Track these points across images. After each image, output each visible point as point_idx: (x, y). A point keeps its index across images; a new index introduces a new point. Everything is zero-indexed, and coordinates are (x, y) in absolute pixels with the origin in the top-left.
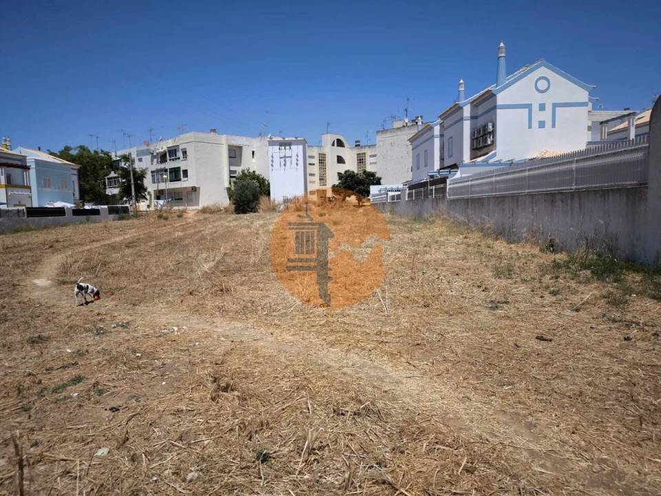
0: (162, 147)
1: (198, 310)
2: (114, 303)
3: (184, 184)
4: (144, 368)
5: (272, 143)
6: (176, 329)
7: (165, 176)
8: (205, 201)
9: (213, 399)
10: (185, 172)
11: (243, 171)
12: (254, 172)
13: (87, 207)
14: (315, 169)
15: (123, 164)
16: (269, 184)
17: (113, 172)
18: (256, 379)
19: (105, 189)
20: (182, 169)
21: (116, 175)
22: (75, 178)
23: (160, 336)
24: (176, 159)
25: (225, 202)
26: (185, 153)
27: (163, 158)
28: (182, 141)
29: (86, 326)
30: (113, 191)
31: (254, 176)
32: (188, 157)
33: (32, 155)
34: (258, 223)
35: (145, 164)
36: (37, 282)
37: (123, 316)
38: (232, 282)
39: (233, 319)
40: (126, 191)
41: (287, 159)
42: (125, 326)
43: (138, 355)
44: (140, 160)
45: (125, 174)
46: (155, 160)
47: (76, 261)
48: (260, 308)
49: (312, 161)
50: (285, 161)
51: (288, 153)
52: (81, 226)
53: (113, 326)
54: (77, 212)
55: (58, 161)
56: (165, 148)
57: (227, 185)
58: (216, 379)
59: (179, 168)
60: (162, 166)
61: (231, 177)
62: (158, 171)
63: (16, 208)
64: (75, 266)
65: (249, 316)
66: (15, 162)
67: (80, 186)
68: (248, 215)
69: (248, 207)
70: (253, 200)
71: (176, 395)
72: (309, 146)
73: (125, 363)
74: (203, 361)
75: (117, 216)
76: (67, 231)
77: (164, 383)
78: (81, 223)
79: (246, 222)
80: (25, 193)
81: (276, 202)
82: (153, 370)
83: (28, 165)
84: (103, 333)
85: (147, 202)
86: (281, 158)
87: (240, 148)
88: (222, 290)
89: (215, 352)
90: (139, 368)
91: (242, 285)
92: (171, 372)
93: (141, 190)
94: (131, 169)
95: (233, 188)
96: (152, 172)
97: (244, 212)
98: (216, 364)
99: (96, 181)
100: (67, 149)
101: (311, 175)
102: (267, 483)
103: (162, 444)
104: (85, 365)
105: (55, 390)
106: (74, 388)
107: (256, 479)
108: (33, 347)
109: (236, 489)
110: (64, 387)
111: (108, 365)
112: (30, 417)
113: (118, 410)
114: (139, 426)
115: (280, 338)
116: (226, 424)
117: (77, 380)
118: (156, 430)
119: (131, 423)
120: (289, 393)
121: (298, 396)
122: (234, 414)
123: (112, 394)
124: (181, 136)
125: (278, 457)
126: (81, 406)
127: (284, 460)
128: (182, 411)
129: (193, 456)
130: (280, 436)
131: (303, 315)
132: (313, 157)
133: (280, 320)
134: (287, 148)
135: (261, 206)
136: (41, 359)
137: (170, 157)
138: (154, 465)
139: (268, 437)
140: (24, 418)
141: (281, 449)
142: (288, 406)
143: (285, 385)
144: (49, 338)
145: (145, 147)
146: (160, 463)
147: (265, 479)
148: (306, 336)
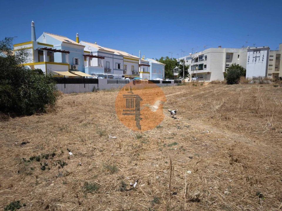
0: (197, 55)
1: (216, 125)
2: (181, 118)
3: (205, 71)
4: (199, 145)
5: (249, 50)
6: (208, 131)
7: (197, 68)
8: (213, 78)
9: (231, 164)
10: (205, 66)
11: (232, 65)
12: (238, 65)
13: (167, 80)
14: (273, 63)
15: (181, 63)
16: (245, 70)
17: (177, 67)
18: (250, 160)
19: (173, 73)
20: (204, 64)
21: (178, 68)
22: (164, 69)
23: (202, 133)
24: (202, 60)
25: (222, 79)
26: (206, 57)
27: (196, 60)
28: (205, 52)
29: (173, 125)
30: (176, 74)
31: (238, 67)
32: (207, 60)
33: (151, 61)
34: (239, 89)
35: (189, 63)
37: (185, 123)
38: (231, 115)
39: (233, 131)
40: (181, 74)
41: (257, 58)
42: (188, 127)
43: (195, 139)
44: (187, 61)
45: (181, 67)
46: (193, 61)
48: (246, 129)
49: (271, 58)
50: (256, 59)
51: (258, 55)
52: (165, 87)
53: (183, 126)
54: (164, 82)
55: (159, 63)
56: (198, 56)
57: (224, 71)
58: (231, 155)
59: (203, 64)
60: (196, 63)
61: (226, 67)
62: (194, 66)
63: (145, 80)
64: (166, 103)
65: (241, 131)
66: (146, 64)
67: (165, 72)
68: (233, 85)
69: (234, 81)
70: (237, 78)
71: (214, 158)
72: (270, 51)
73: (191, 141)
74: (223, 147)
75: (177, 84)
77: (208, 152)
78: (165, 86)
79: (233, 89)
80: (148, 75)
81: (249, 79)
82: (202, 146)
83: (150, 65)
84: (180, 128)
85: (188, 79)
86: (253, 57)
87: (232, 54)
88: (226, 118)
89: (228, 144)
90: (196, 144)
91: (235, 117)
92: (210, 148)
93: (187, 73)
94: (183, 65)
95: (226, 73)
96: (192, 66)
97: (232, 84)
98: (230, 149)
99: (170, 70)
100: (162, 58)
101: (270, 65)
102: (263, 207)
103: (211, 176)
104: (177, 139)
105: (169, 146)
106: (174, 146)
107: (257, 204)
108: (158, 129)
109: (248, 204)
110: (171, 145)
111: (185, 141)
112: (162, 153)
113: (192, 158)
114: (201, 166)
115: (259, 144)
116: (239, 176)
117: (175, 144)
118: (208, 170)
119: (198, 164)
120: (269, 171)
121: (275, 173)
122: (242, 173)
123: (188, 151)
124: (205, 50)
125: (267, 197)
126: (178, 153)
127: (271, 200)
128: (217, 165)
129: (226, 185)
130: (267, 189)
131: (271, 135)
132: (272, 56)
133: (258, 136)
134: (258, 52)
135: (240, 81)
136: (161, 134)
137: (199, 59)
138: (210, 183)
139: (260, 187)
140: (160, 153)
141: (269, 195)
142: (269, 177)
143: (266, 167)
144: (162, 127)
145: (190, 56)
146: (212, 183)
147: (262, 205)
148: (274, 146)
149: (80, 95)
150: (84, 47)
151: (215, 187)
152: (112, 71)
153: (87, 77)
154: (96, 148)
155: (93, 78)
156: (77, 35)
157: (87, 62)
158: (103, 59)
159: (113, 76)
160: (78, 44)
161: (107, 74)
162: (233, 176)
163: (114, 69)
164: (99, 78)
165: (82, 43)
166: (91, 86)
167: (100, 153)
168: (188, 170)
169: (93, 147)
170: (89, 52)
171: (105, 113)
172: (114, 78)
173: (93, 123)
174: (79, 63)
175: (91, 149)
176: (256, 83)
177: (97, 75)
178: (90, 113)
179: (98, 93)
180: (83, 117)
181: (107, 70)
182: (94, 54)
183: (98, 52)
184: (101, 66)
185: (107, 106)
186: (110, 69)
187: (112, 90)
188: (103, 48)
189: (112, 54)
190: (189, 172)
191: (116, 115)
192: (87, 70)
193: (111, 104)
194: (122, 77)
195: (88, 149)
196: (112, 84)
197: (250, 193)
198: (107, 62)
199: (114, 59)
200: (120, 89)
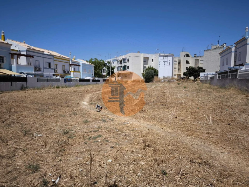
0: (121, 58)
1: (135, 117)
2: (107, 112)
3: (128, 71)
4: (119, 135)
5: (160, 56)
6: (128, 123)
7: (121, 69)
9: (144, 149)
10: (128, 67)
11: (148, 67)
12: (153, 67)
13: (96, 79)
14: (177, 66)
15: (108, 65)
16: (158, 71)
17: (105, 67)
18: (158, 144)
19: (102, 73)
20: (127, 66)
21: (106, 68)
22: (93, 69)
23: (123, 125)
24: (125, 62)
25: (142, 78)
26: (128, 60)
27: (121, 62)
28: (127, 56)
29: (100, 119)
30: (104, 74)
31: (152, 69)
32: (129, 62)
33: (81, 62)
34: (153, 86)
35: (115, 64)
36: (83, 103)
37: (110, 117)
38: (146, 107)
39: (148, 121)
40: (108, 74)
41: (166, 62)
42: (112, 120)
43: (117, 130)
44: (113, 63)
45: (109, 68)
46: (118, 63)
47: (94, 97)
48: (157, 118)
49: (175, 63)
50: (165, 63)
51: (166, 60)
52: (95, 85)
53: (108, 120)
54: (94, 81)
55: (89, 63)
56: (122, 59)
57: (142, 72)
58: (144, 142)
59: (126, 66)
60: (120, 65)
61: (144, 69)
62: (119, 67)
63: (76, 79)
64: (94, 99)
65: (153, 121)
66: (76, 64)
67: (94, 72)
68: (150, 83)
69: (150, 80)
70: (152, 78)
71: (131, 146)
72: (175, 57)
73: (113, 133)
74: (139, 135)
75: (105, 82)
76: (91, 87)
77: (127, 141)
78: (95, 84)
79: (149, 86)
80: (78, 74)
81: (161, 79)
82: (122, 136)
83: (80, 65)
84: (105, 122)
86: (163, 62)
87: (148, 58)
88: (143, 110)
89: (143, 133)
90: (118, 134)
91: (150, 109)
92: (128, 137)
93: (113, 73)
94: (110, 66)
95: (144, 73)
96: (117, 67)
97: (148, 82)
98: (144, 137)
99: (99, 70)
100: (91, 59)
101: (175, 68)
102: (166, 182)
103: (128, 162)
104: (101, 131)
105: (93, 139)
106: (99, 138)
107: (162, 180)
108: (85, 124)
109: (155, 182)
110: (96, 138)
111: (108, 132)
112: (87, 146)
113: (113, 148)
114: (120, 154)
115: (166, 130)
116: (150, 159)
117: (100, 136)
118: (126, 156)
119: (118, 153)
120: (172, 151)
121: (175, 153)
122: (152, 156)
123: (111, 142)
124: (127, 54)
125: (169, 174)
126: (101, 145)
127: (172, 175)
128: (134, 151)
129: (139, 168)
130: (170, 166)
131: (174, 122)
132: (176, 61)
133: (165, 124)
134: (166, 58)
135: (155, 80)
136: (88, 128)
137: (123, 62)
138: (126, 168)
139: (165, 166)
140: (85, 146)
141: (170, 171)
142: (172, 156)
143: (170, 148)
144: (89, 121)
145: (115, 59)
146: (128, 168)
147: (165, 181)
148: (176, 131)
149: (6, 94)
150: (11, 45)
151: (131, 171)
152: (42, 69)
153: (14, 75)
154: (18, 148)
155: (21, 76)
156: (2, 33)
157: (15, 60)
158: (32, 58)
159: (44, 75)
160: (4, 42)
161: (36, 73)
162: (145, 160)
163: (44, 68)
164: (27, 76)
165: (8, 41)
166: (19, 84)
167: (23, 153)
168: (109, 159)
169: (15, 147)
170: (17, 51)
171: (32, 111)
172: (44, 76)
173: (17, 123)
174: (5, 61)
175: (12, 149)
176: (166, 82)
177: (26, 73)
178: (16, 112)
179: (27, 92)
180: (7, 116)
181: (37, 68)
182: (22, 53)
183: (27, 51)
184: (30, 65)
185: (36, 104)
186: (40, 68)
187: (43, 88)
188: (32, 47)
189: (42, 53)
190: (110, 161)
191: (45, 113)
192: (14, 68)
193: (40, 102)
194: (52, 75)
195: (10, 149)
196: (42, 82)
197: (157, 172)
198: (36, 61)
199: (44, 58)
200: (51, 87)
